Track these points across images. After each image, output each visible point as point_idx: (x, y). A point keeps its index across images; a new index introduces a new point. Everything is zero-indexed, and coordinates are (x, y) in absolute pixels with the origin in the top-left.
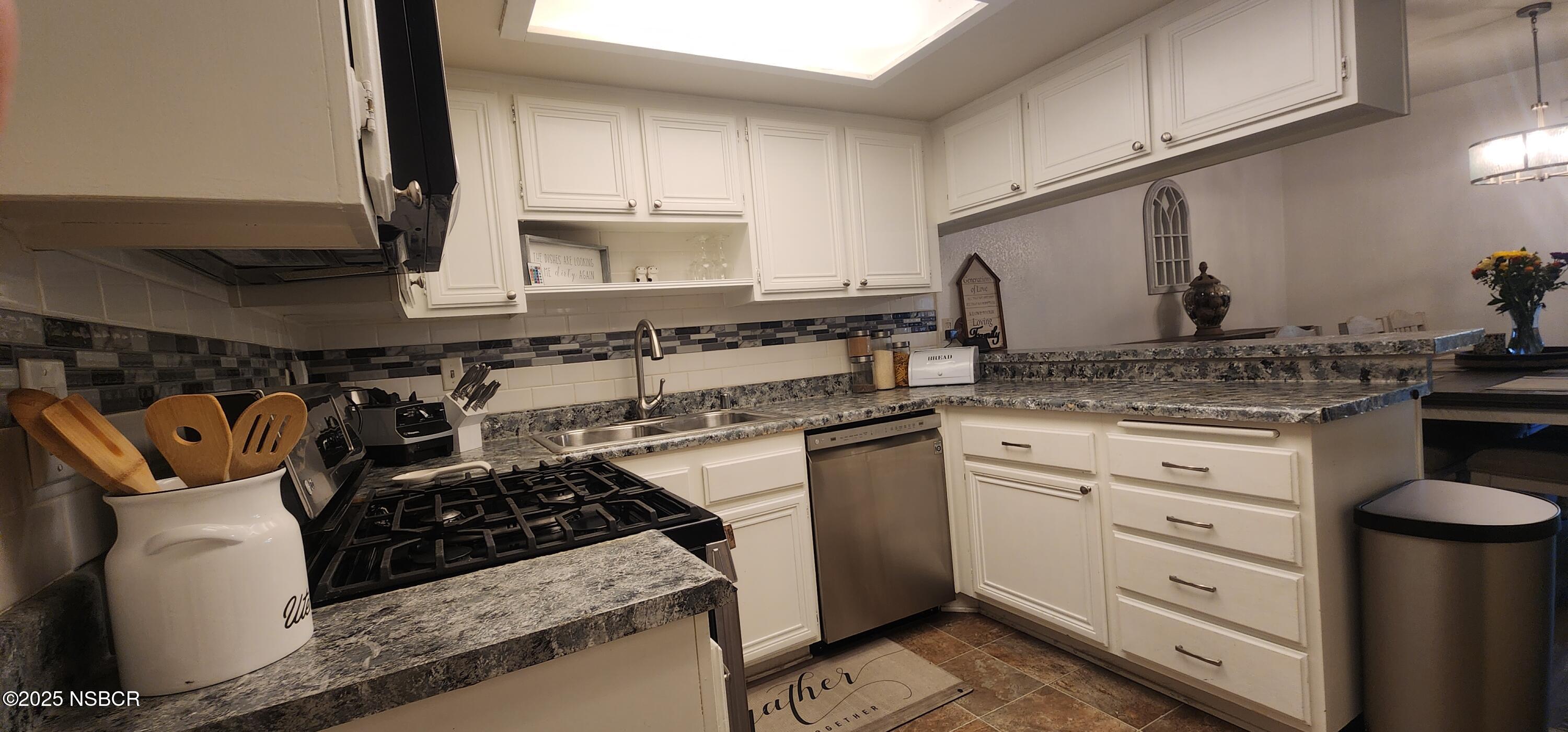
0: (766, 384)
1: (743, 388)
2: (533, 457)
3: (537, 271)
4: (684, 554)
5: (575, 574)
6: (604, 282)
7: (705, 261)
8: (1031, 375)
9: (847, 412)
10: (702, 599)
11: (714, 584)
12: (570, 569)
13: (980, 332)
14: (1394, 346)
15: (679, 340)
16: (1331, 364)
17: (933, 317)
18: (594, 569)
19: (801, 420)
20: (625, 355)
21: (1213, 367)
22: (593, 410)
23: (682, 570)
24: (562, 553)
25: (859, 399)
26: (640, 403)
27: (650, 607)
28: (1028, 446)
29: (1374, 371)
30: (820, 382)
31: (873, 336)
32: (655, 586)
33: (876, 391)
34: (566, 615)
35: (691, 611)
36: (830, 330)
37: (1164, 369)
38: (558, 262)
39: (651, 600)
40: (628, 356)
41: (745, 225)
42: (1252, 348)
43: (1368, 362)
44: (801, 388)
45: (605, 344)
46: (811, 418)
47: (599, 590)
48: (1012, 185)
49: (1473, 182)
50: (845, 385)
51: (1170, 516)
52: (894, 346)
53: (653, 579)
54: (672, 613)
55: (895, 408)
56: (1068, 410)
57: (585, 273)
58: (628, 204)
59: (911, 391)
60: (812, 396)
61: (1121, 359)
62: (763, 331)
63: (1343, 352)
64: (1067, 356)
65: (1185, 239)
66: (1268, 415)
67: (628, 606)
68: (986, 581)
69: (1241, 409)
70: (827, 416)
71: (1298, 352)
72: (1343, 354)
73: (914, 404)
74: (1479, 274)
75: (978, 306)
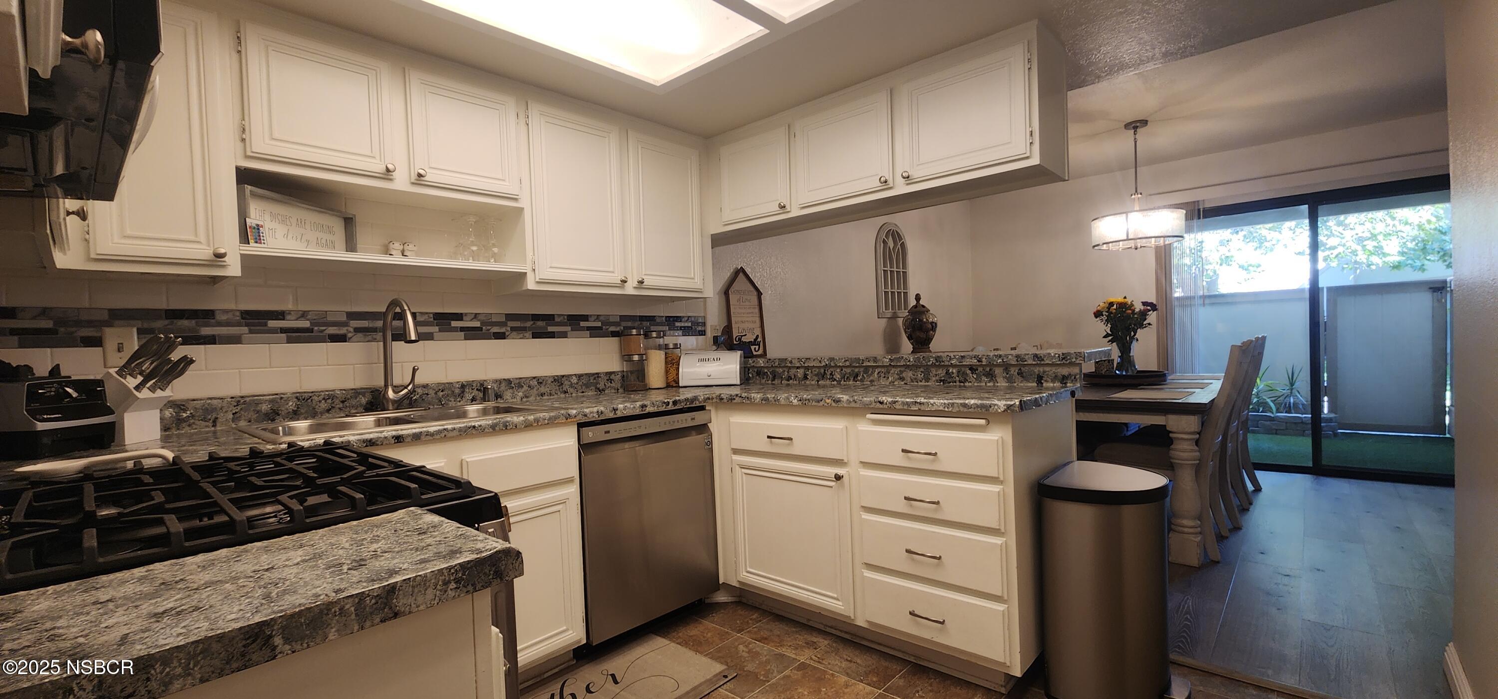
0: (534, 378)
1: (509, 381)
2: (238, 447)
3: (258, 229)
4: (459, 527)
5: (307, 558)
6: (347, 251)
7: (473, 244)
8: (789, 378)
9: (622, 406)
10: (485, 573)
11: (500, 555)
12: (300, 552)
13: (744, 339)
14: (1059, 357)
15: (437, 326)
16: (1017, 371)
17: (702, 323)
18: (336, 550)
19: (574, 412)
20: (370, 338)
21: (934, 372)
22: (324, 399)
23: (459, 543)
24: (286, 537)
25: (632, 396)
26: (386, 392)
27: (417, 584)
28: (790, 439)
29: (1046, 377)
30: (592, 378)
31: (647, 335)
32: (423, 561)
33: (647, 390)
34: (297, 601)
35: (470, 588)
36: (604, 327)
37: (897, 374)
38: (288, 223)
39: (420, 576)
40: (374, 340)
41: (521, 210)
42: (963, 357)
43: (1041, 370)
44: (572, 384)
45: (345, 324)
46: (585, 410)
47: (345, 571)
48: (780, 204)
49: (1094, 246)
50: (617, 383)
51: (907, 496)
52: (666, 347)
53: (420, 554)
54: (446, 591)
55: (669, 402)
56: (826, 405)
57: (324, 241)
58: (385, 168)
59: (681, 390)
60: (583, 392)
61: (864, 365)
62: (534, 324)
63: (1026, 361)
64: (820, 362)
65: (904, 273)
66: (982, 406)
67: (388, 585)
68: (748, 569)
69: (962, 401)
70: (602, 408)
71: (995, 360)
72: (1025, 363)
73: (687, 400)
74: (1098, 314)
75: (743, 315)
